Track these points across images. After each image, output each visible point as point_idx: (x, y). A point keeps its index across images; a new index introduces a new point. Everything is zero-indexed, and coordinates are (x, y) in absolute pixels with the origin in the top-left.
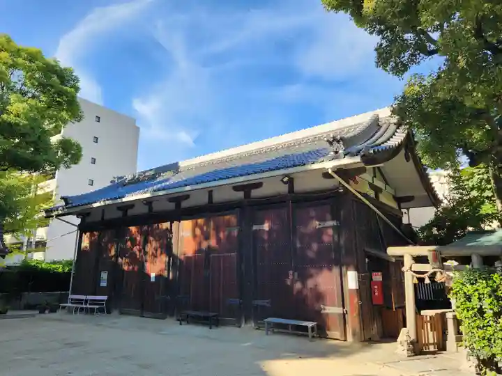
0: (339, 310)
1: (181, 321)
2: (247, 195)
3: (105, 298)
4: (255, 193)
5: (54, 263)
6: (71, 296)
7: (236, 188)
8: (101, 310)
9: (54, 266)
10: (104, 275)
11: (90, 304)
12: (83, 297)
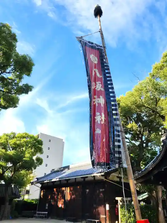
0: (104, 216)
1: (67, 221)
2: (84, 180)
3: (47, 213)
4: (86, 179)
5: (33, 200)
6: (37, 212)
7: (82, 178)
8: (45, 217)
9: (32, 201)
10: (47, 205)
11: (43, 215)
12: (41, 213)
